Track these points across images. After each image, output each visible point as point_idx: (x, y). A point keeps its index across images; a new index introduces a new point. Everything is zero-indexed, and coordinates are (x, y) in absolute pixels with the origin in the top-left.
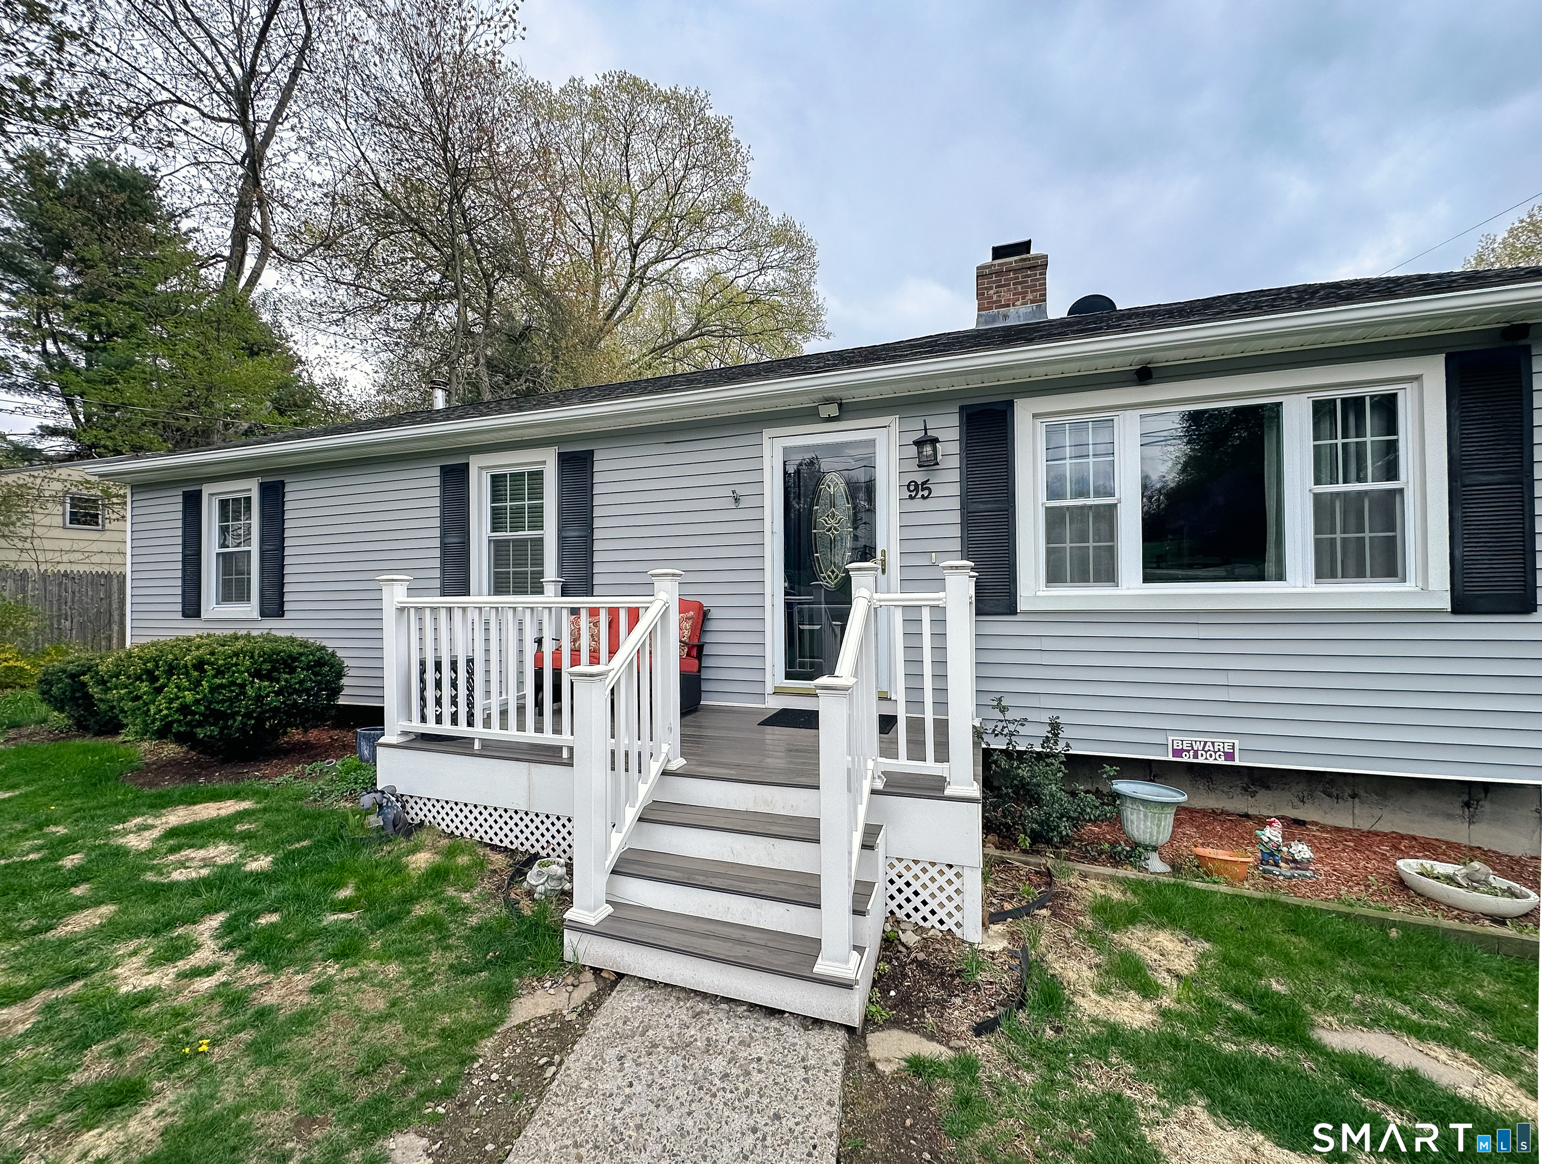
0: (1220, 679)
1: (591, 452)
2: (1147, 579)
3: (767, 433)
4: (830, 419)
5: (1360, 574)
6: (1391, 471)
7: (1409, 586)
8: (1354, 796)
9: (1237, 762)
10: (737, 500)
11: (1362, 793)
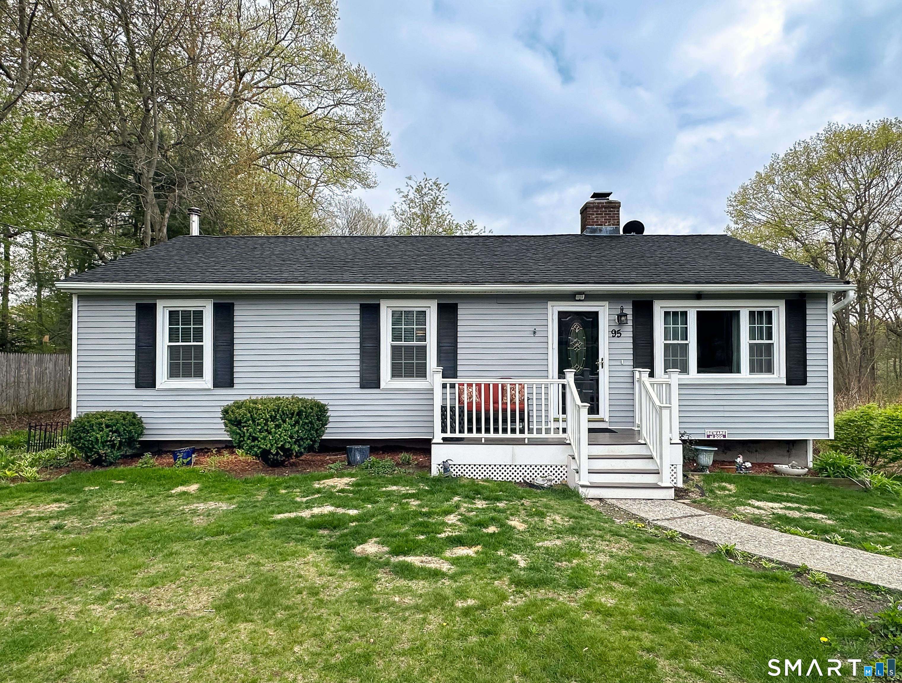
0: (721, 409)
1: (457, 304)
2: (699, 372)
3: (550, 304)
4: (580, 300)
5: (761, 371)
6: (770, 337)
7: (775, 376)
8: (756, 451)
9: (727, 438)
10: (535, 333)
11: (759, 450)
